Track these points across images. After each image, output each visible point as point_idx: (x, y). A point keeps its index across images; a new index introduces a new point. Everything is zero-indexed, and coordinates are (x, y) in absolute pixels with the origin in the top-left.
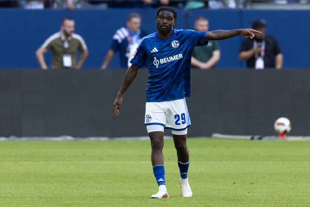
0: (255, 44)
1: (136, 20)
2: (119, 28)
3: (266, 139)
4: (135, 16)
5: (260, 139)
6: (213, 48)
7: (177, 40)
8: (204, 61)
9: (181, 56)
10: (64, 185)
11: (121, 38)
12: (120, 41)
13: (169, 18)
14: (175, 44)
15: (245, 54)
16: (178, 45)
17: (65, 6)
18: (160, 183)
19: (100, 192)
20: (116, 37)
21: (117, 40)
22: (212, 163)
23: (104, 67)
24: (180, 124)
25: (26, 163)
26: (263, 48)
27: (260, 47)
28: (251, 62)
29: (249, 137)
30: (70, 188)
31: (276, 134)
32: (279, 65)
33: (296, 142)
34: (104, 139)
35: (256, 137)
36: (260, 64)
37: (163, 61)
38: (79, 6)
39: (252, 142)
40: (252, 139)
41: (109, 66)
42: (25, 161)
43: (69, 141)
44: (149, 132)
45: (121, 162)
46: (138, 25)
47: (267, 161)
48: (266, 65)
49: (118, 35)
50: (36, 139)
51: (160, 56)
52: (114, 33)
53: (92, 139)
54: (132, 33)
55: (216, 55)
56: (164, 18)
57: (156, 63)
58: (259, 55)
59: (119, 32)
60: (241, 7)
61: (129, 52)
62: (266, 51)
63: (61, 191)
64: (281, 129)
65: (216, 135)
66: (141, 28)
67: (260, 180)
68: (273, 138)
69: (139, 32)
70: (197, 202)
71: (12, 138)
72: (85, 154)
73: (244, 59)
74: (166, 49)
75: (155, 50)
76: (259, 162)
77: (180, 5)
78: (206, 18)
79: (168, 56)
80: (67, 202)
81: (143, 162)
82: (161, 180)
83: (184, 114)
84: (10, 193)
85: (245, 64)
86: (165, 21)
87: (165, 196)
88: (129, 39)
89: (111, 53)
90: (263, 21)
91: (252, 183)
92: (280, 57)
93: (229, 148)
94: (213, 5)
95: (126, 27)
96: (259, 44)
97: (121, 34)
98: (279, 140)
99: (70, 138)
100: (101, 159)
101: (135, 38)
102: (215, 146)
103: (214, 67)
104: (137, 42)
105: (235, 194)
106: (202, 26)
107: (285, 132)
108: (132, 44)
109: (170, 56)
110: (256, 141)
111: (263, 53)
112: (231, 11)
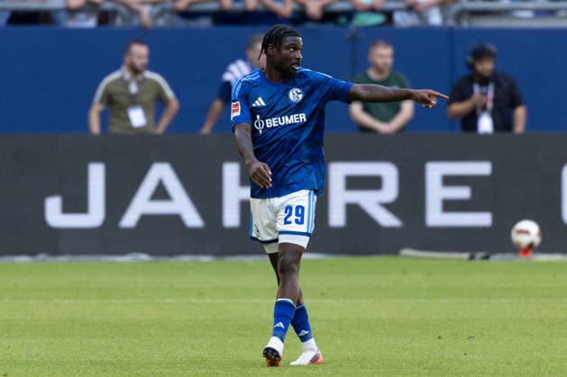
0: (477, 89)
2: (233, 61)
3: (496, 259)
5: (486, 258)
7: (299, 87)
9: (303, 117)
10: (133, 340)
15: (459, 108)
16: (301, 96)
17: (135, 22)
18: (304, 339)
19: (198, 353)
20: (228, 77)
21: (228, 83)
22: (400, 301)
23: (206, 130)
24: (290, 223)
25: (66, 301)
26: (491, 94)
27: (486, 94)
28: (470, 121)
29: (465, 256)
30: (144, 346)
31: (514, 249)
32: (519, 127)
33: (549, 264)
34: (205, 259)
35: (479, 255)
36: (485, 124)
38: (161, 22)
39: (472, 262)
40: (472, 258)
41: (214, 129)
42: (64, 299)
43: (144, 262)
47: (498, 298)
48: (496, 126)
49: (232, 72)
50: (85, 258)
53: (186, 259)
57: (260, 124)
58: (484, 108)
59: (233, 68)
60: (451, 23)
62: (495, 100)
63: (129, 351)
64: (524, 240)
65: (407, 252)
67: (486, 332)
68: (508, 256)
70: (373, 371)
71: (41, 257)
72: (171, 286)
73: (455, 116)
75: (260, 102)
76: (483, 300)
77: (343, 20)
79: (280, 113)
80: (139, 372)
83: (302, 207)
84: (37, 355)
85: (458, 125)
87: (315, 360)
89: (218, 105)
90: (492, 48)
91: (471, 338)
92: (520, 113)
93: (429, 274)
94: (402, 19)
95: (245, 59)
96: (484, 89)
97: (236, 72)
98: (520, 260)
99: (144, 257)
100: (201, 294)
102: (404, 272)
103: (402, 130)
105: (442, 356)
106: (382, 56)
107: (531, 247)
109: (284, 115)
110: (478, 263)
111: (490, 105)
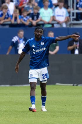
0: (75, 43)
1: (22, 33)
2: (14, 36)
4: (21, 31)
5: (77, 85)
6: (56, 45)
7: (43, 41)
8: (52, 51)
9: (45, 48)
11: (15, 41)
12: (15, 42)
13: (41, 32)
14: (42, 43)
15: (70, 48)
16: (44, 44)
18: (32, 104)
19: (6, 109)
20: (13, 40)
21: (13, 42)
23: (8, 53)
24: (45, 78)
26: (78, 45)
27: (77, 44)
28: (73, 51)
29: (72, 85)
35: (75, 85)
36: (77, 52)
37: (37, 51)
39: (73, 86)
40: (73, 85)
44: (30, 82)
45: (16, 96)
46: (23, 35)
47: (80, 95)
49: (14, 39)
51: (36, 48)
52: (12, 38)
54: (20, 39)
55: (57, 48)
56: (39, 32)
57: (34, 52)
58: (76, 48)
60: (68, 27)
61: (19, 47)
62: (79, 46)
65: (57, 84)
66: (24, 36)
67: (77, 104)
69: (23, 38)
70: (49, 114)
73: (70, 50)
74: (38, 46)
75: (34, 46)
76: (76, 96)
77: (41, 26)
78: (53, 31)
79: (39, 48)
81: (25, 96)
82: (33, 102)
83: (46, 74)
85: (70, 52)
86: (40, 33)
88: (19, 41)
89: (11, 47)
91: (73, 105)
93: (63, 89)
95: (17, 36)
96: (76, 43)
97: (15, 39)
100: (6, 95)
101: (21, 41)
102: (57, 89)
103: (56, 53)
104: (22, 42)
105: (66, 110)
106: (51, 35)
108: (20, 43)
110: (75, 86)
111: (78, 47)
112: (64, 29)
